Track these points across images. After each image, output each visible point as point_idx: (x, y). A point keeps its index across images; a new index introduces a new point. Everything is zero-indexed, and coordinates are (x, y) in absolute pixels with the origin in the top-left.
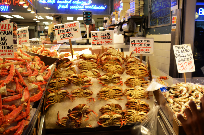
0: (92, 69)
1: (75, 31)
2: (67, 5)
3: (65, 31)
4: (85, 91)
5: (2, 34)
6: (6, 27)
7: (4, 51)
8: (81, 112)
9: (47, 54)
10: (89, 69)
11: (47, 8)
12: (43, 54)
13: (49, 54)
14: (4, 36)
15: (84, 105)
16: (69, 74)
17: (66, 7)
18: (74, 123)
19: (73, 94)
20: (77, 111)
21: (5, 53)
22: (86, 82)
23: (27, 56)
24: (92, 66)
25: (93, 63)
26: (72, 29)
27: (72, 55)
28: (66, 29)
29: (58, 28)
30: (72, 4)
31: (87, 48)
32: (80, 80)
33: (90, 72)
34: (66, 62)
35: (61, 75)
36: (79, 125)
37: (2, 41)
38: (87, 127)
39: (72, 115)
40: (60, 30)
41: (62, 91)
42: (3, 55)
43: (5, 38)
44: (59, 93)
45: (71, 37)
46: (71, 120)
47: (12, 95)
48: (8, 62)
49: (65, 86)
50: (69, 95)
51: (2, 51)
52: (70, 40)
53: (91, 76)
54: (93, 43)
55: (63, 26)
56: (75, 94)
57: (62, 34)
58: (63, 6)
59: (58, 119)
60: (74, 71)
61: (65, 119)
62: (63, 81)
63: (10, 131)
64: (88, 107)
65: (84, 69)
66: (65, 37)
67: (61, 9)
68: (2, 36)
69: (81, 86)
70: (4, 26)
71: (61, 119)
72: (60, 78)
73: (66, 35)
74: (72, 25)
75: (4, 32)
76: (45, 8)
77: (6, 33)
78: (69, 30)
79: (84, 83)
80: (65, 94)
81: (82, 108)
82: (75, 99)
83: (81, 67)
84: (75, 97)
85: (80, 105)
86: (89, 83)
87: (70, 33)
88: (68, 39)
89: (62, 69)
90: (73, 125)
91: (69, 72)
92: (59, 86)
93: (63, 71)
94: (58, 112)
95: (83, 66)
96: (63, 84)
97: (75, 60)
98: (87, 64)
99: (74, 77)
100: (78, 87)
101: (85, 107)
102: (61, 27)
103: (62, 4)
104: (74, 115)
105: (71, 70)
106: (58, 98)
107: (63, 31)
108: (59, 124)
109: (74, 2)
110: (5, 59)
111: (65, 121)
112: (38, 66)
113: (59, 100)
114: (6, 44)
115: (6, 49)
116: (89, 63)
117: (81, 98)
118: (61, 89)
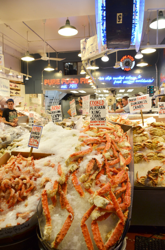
0: (162, 135)
1: (145, 103)
2: (121, 80)
3: (137, 103)
4: (159, 155)
5: (97, 108)
6: (100, 102)
7: (98, 122)
8: (157, 174)
9: (124, 123)
10: (159, 135)
11: (103, 84)
12: (122, 123)
13: (125, 123)
14: (98, 110)
15: (160, 167)
16: (143, 139)
17: (120, 82)
18: (151, 182)
19: (148, 157)
20: (154, 172)
21: (99, 123)
22: (159, 147)
23: (111, 124)
24: (162, 133)
25: (163, 130)
26: (143, 101)
27: (143, 123)
28: (138, 101)
29: (131, 101)
30: (125, 80)
31: (151, 117)
32: (154, 145)
33: (161, 138)
34: (139, 129)
35: (136, 140)
36: (156, 184)
37: (97, 114)
38: (163, 186)
39: (151, 176)
40: (132, 102)
41: (139, 154)
42: (97, 125)
43: (100, 112)
44: (136, 155)
45: (142, 108)
46: (149, 179)
47: (113, 160)
48: (102, 131)
49: (140, 150)
50: (144, 157)
51: (97, 122)
52: (141, 110)
53: (162, 141)
54: (160, 112)
55: (135, 99)
56: (150, 157)
57: (135, 106)
58: (118, 81)
59: (137, 178)
60: (147, 136)
61: (143, 178)
62: (138, 146)
63: (121, 192)
64: (163, 169)
65: (155, 135)
66: (137, 108)
67: (116, 84)
68: (97, 110)
69: (155, 150)
70: (99, 102)
71: (139, 178)
72: (136, 143)
73: (138, 106)
74: (143, 98)
75: (98, 107)
76: (102, 83)
77: (100, 107)
78: (141, 102)
79: (157, 147)
80: (141, 157)
81: (158, 170)
82: (150, 161)
83: (152, 134)
84: (150, 159)
85: (157, 167)
86: (162, 148)
87: (141, 105)
88: (140, 110)
89: (135, 135)
90: (151, 184)
91: (143, 138)
92: (135, 150)
93: (137, 137)
94: (138, 172)
95: (154, 132)
96: (138, 148)
97: (146, 127)
98: (157, 131)
99: (148, 142)
100: (152, 151)
101: (160, 169)
102: (133, 100)
103: (117, 80)
104: (152, 176)
105: (145, 136)
106: (136, 160)
107: (136, 103)
108: (139, 183)
109: (126, 78)
110: (99, 128)
111: (144, 180)
112: (120, 133)
113: (136, 162)
114: (100, 116)
115: (100, 121)
116: (159, 130)
117: (155, 161)
118: (137, 152)
